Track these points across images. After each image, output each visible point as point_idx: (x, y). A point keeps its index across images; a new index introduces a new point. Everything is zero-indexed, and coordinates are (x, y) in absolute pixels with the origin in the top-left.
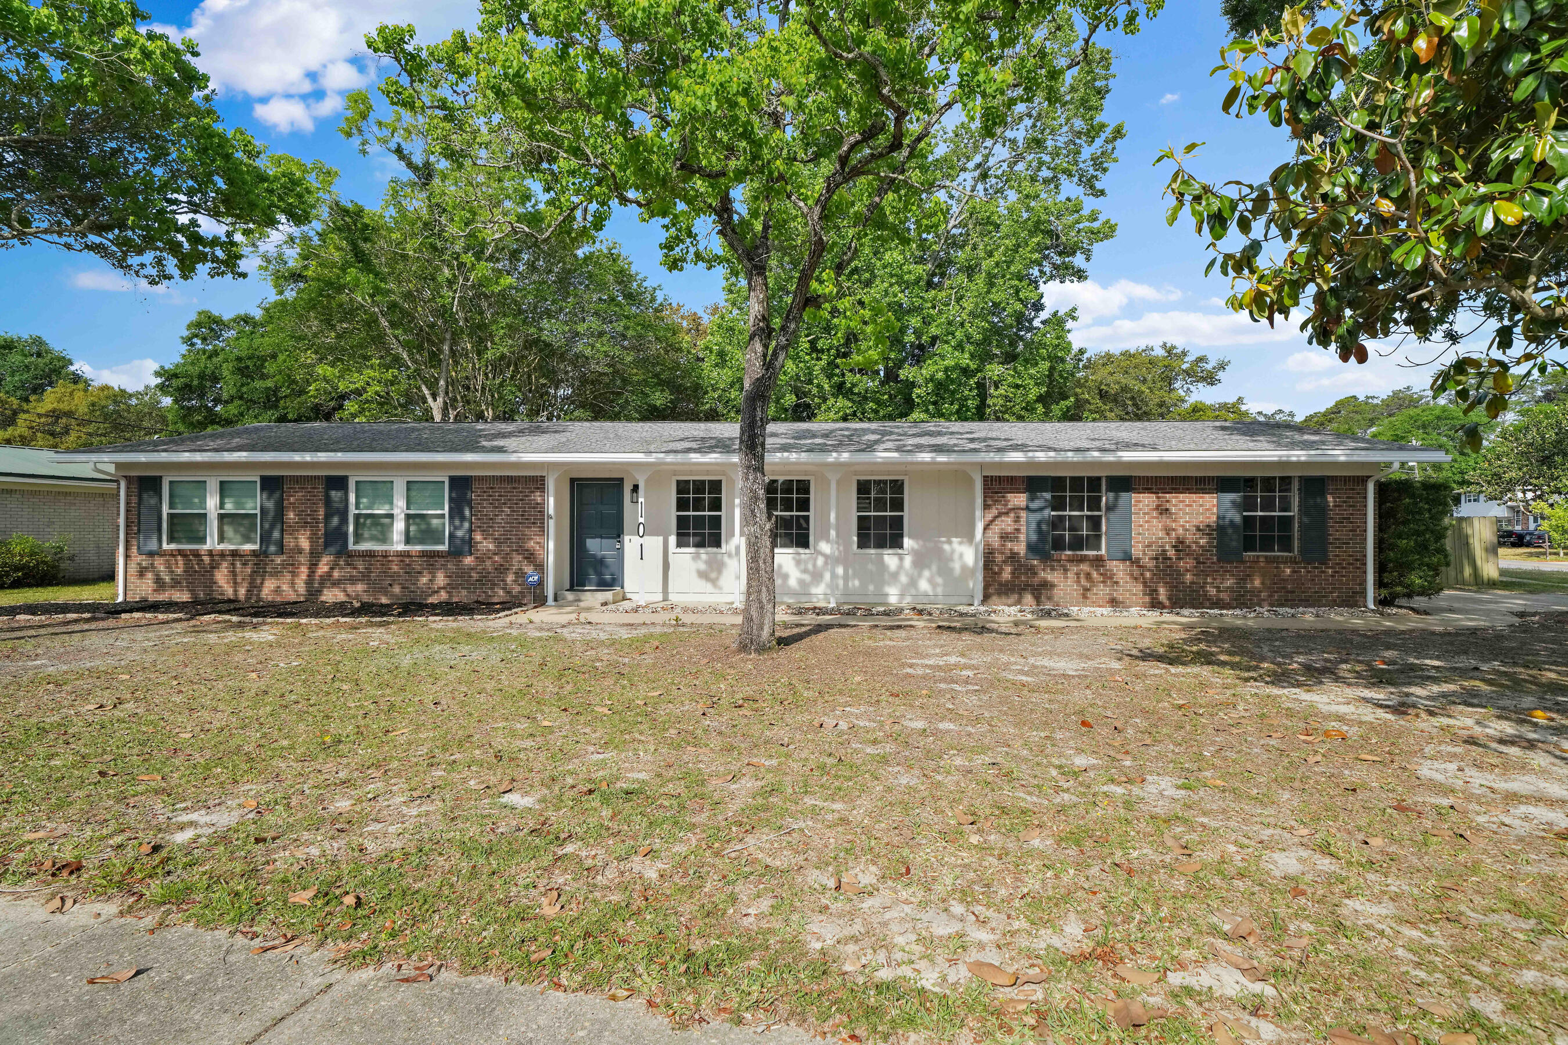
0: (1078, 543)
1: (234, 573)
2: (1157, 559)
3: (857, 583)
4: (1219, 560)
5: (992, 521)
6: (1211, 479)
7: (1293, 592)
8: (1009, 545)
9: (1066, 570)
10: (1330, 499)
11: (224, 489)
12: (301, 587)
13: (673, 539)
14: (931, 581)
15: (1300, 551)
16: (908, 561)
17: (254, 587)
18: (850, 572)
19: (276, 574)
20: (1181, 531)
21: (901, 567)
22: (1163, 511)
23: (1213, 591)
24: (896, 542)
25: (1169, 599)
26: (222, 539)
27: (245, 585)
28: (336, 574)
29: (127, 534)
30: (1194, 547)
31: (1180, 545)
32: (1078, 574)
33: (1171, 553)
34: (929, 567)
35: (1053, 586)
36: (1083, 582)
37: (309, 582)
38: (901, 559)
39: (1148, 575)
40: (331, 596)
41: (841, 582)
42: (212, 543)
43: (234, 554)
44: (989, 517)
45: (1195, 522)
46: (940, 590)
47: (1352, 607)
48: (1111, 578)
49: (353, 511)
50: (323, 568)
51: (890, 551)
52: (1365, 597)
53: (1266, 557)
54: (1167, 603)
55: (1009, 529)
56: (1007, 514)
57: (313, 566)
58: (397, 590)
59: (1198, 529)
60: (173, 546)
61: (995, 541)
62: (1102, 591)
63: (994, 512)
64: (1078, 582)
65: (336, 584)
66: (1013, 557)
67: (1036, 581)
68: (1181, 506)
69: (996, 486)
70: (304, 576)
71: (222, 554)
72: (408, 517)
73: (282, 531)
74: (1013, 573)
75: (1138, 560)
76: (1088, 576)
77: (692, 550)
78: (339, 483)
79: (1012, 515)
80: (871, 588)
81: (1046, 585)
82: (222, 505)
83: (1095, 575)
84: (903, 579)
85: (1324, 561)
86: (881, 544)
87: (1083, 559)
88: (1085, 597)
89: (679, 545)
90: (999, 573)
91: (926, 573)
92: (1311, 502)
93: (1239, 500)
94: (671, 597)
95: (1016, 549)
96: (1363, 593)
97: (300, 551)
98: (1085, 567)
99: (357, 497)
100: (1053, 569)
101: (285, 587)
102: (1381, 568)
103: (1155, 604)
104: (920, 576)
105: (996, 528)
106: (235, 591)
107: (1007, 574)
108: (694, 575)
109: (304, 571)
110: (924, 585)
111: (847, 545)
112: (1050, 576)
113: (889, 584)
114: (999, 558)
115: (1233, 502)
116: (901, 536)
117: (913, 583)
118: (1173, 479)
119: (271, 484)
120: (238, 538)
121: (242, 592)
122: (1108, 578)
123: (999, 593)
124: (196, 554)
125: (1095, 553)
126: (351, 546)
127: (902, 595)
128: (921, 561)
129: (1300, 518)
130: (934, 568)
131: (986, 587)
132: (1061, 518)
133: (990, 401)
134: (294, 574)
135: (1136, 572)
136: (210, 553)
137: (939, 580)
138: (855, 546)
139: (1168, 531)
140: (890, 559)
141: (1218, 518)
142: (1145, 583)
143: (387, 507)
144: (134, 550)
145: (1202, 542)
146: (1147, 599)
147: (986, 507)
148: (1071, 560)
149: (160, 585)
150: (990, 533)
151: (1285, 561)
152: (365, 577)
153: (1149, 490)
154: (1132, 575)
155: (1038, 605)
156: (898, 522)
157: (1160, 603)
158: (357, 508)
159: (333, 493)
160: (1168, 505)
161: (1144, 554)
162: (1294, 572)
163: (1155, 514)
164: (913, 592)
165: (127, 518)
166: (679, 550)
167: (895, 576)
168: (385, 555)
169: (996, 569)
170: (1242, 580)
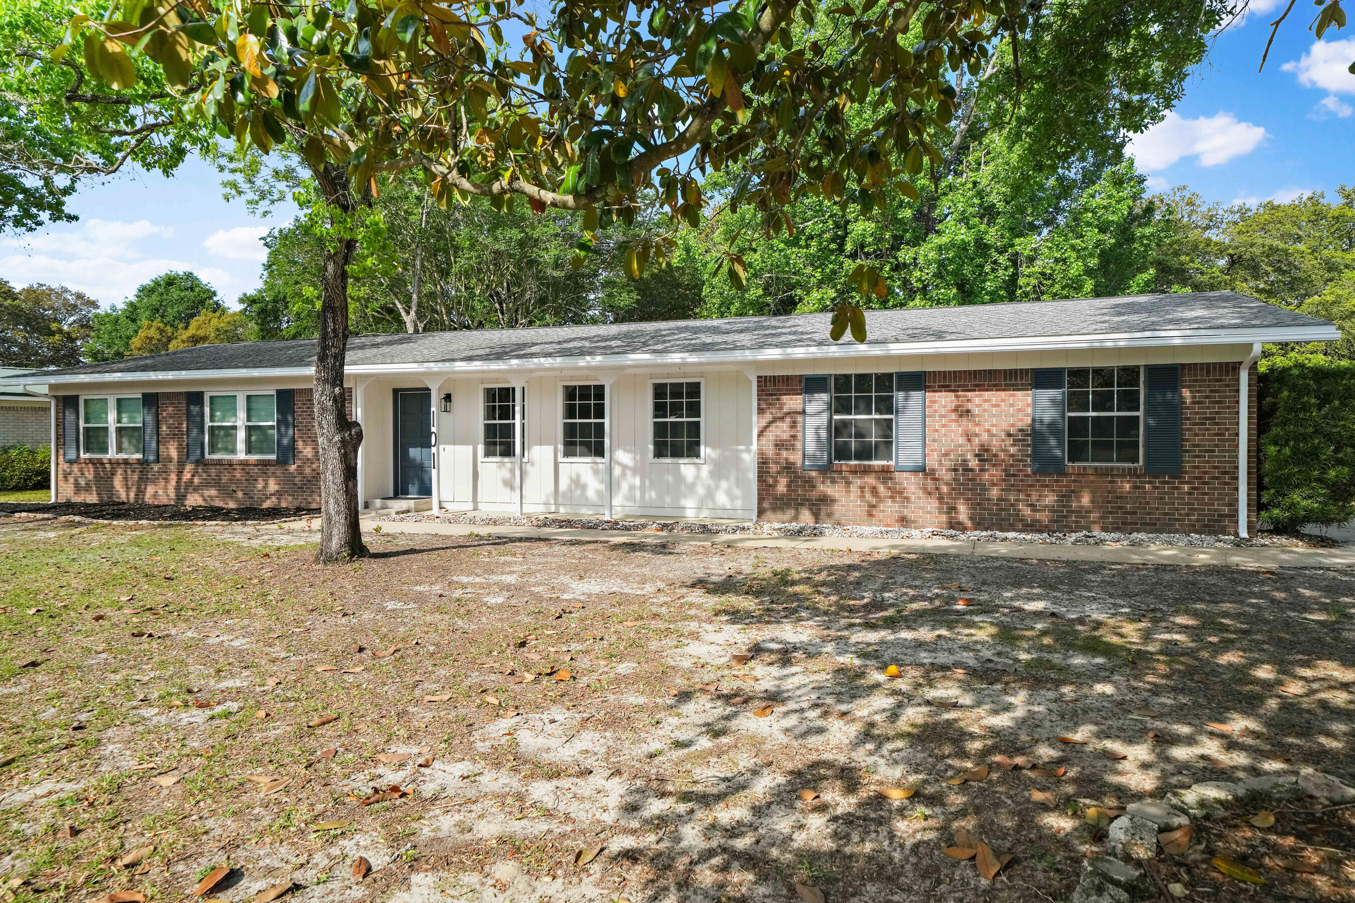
0: (865, 453)
1: (126, 479)
2: (955, 470)
3: (653, 495)
4: (1034, 473)
5: (766, 427)
6: (1023, 372)
7: (1135, 513)
8: (784, 454)
9: (848, 483)
10: (1186, 393)
11: (120, 404)
12: (172, 493)
13: (481, 448)
14: (729, 493)
15: (1144, 461)
16: (705, 470)
17: (140, 492)
18: (647, 482)
19: (154, 482)
20: (985, 437)
21: (698, 477)
22: (963, 413)
23: (1027, 511)
24: (692, 450)
25: (971, 519)
26: (120, 449)
27: (134, 489)
28: (196, 480)
29: (57, 445)
30: (1002, 455)
31: (984, 454)
32: (862, 488)
33: (973, 463)
34: (727, 478)
35: (833, 501)
36: (868, 496)
37: (177, 488)
38: (699, 469)
39: (945, 489)
40: (193, 500)
41: (638, 493)
42: (112, 453)
43: (126, 462)
44: (764, 422)
45: (1004, 426)
46: (738, 503)
47: (1216, 533)
48: (901, 493)
49: (208, 423)
50: (187, 476)
51: (686, 460)
52: (1237, 522)
53: (1096, 468)
54: (969, 524)
55: (785, 436)
56: (782, 419)
57: (180, 473)
58: (240, 494)
59: (1009, 435)
60: (88, 456)
61: (770, 451)
62: (890, 508)
63: (768, 417)
64: (862, 496)
65: (196, 489)
66: (789, 468)
67: (814, 494)
68: (986, 406)
69: (770, 388)
70: (173, 483)
71: (118, 463)
72: (249, 429)
73: (158, 442)
74: (789, 486)
75: (933, 471)
76: (874, 491)
77: (498, 459)
78: (196, 398)
79: (788, 420)
80: (668, 500)
81: (826, 500)
82: (119, 421)
83: (881, 489)
84: (701, 490)
85: (1177, 474)
86: (677, 453)
87: (867, 471)
88: (870, 515)
89: (488, 454)
90: (774, 486)
91: (724, 484)
92: (1159, 398)
93: (1060, 397)
94: (480, 506)
95: (792, 458)
96: (1234, 516)
97: (170, 460)
98: (870, 480)
99: (212, 410)
100: (833, 482)
101: (160, 492)
102: (1258, 484)
103: (955, 525)
104: (717, 487)
105: (771, 435)
106: (128, 495)
107: (782, 487)
108: (500, 483)
109: (173, 477)
110: (722, 498)
111: (644, 455)
112: (829, 490)
113: (685, 496)
114: (774, 468)
115: (1053, 401)
116: (698, 444)
117: (710, 495)
118: (975, 374)
119: (151, 400)
120: (132, 449)
121: (132, 495)
122: (898, 494)
123: (774, 509)
124: (100, 462)
125: (884, 463)
126: (207, 456)
127: (699, 508)
128: (718, 473)
129: (1145, 420)
130: (732, 479)
131: (761, 500)
132: (845, 424)
133: (1021, 281)
134: (167, 480)
135: (930, 484)
136: (110, 461)
137: (738, 492)
138: (651, 455)
139: (969, 437)
140: (687, 468)
141: (1034, 420)
142: (940, 499)
143: (233, 419)
144: (61, 458)
145: (1012, 450)
146: (944, 518)
147: (761, 411)
148: (854, 471)
149: (78, 488)
150: (764, 440)
151: (1124, 474)
152: (216, 483)
153: (947, 388)
154: (925, 489)
155: (817, 522)
156: (695, 429)
157: (960, 523)
158: (212, 420)
159: (192, 407)
160: (970, 406)
161: (940, 464)
162: (1136, 487)
163: (953, 416)
164: (710, 505)
165: (57, 432)
166: (487, 459)
167: (692, 487)
168: (230, 464)
169: (771, 481)
170: (1065, 497)
